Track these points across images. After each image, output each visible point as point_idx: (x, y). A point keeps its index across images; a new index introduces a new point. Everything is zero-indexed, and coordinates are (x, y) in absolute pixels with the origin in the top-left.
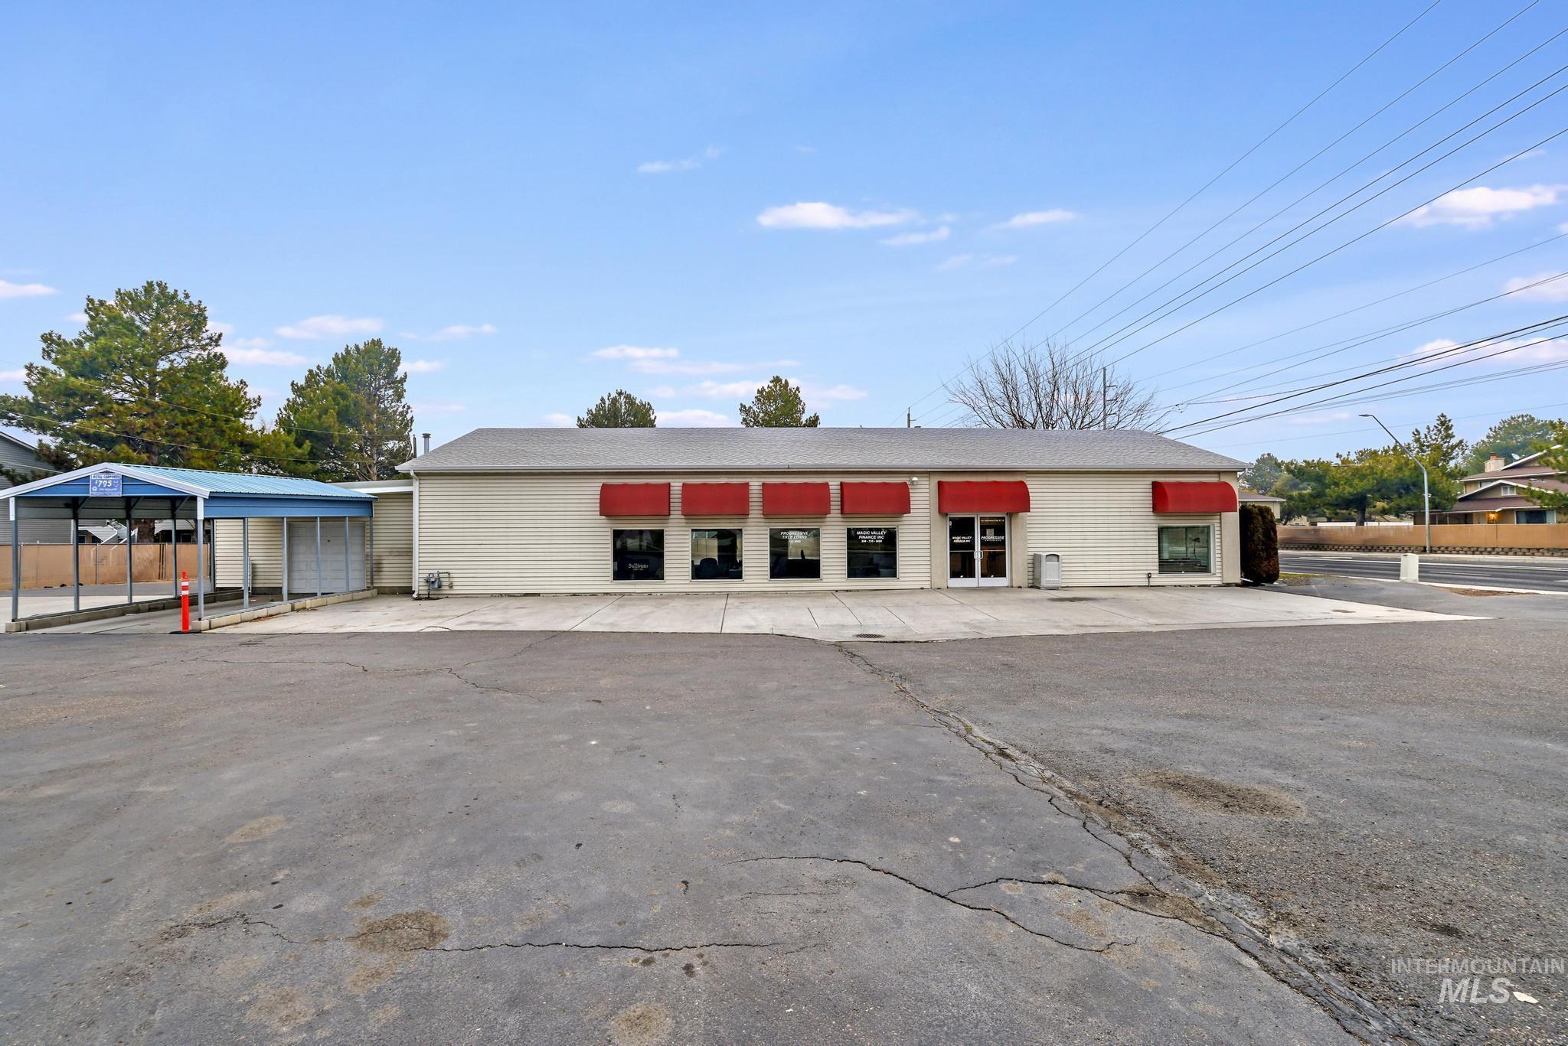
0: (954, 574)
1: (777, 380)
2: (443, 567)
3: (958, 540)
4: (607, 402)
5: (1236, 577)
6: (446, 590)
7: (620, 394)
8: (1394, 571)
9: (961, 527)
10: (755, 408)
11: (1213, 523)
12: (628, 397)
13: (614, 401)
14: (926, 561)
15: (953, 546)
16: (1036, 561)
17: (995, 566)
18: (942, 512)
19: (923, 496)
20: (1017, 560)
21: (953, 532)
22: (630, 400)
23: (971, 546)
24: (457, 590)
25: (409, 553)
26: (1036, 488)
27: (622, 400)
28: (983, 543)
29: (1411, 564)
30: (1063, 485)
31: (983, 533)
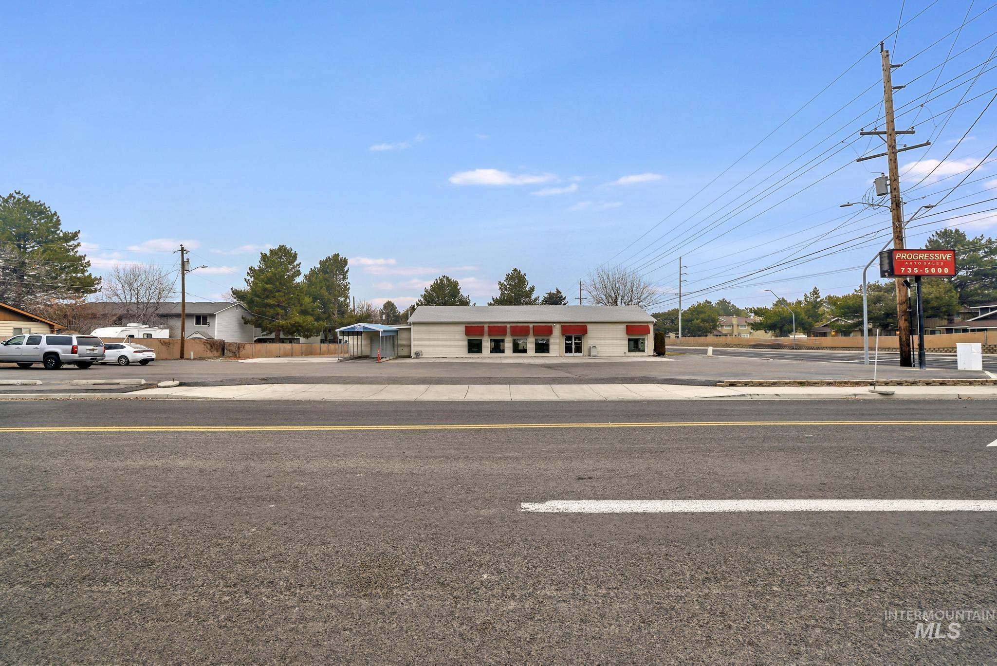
0: (566, 352)
1: (515, 270)
2: (420, 349)
3: (567, 342)
4: (439, 281)
5: (652, 353)
6: (420, 356)
7: (444, 277)
8: (706, 352)
9: (568, 338)
10: (505, 283)
11: (646, 337)
12: (447, 278)
13: (441, 280)
14: (558, 348)
15: (566, 344)
16: (590, 348)
17: (578, 349)
18: (563, 334)
19: (557, 330)
20: (585, 348)
21: (566, 340)
22: (449, 280)
23: (572, 344)
24: (424, 356)
25: (410, 346)
26: (590, 328)
27: (445, 279)
28: (575, 343)
29: (710, 350)
30: (599, 327)
31: (575, 340)
